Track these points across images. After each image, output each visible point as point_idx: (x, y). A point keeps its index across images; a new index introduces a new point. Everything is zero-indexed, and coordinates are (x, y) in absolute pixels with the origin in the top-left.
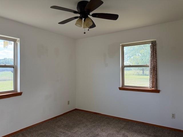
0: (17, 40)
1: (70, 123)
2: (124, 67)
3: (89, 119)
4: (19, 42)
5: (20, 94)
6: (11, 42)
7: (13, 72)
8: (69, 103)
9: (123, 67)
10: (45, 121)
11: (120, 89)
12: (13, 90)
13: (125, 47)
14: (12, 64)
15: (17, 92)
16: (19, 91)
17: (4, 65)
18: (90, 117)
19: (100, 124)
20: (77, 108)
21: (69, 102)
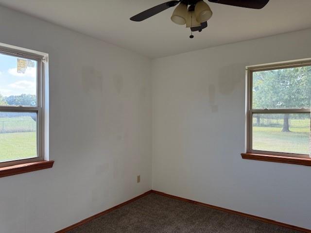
0: (43, 57)
1: (145, 223)
2: (253, 113)
3: (181, 214)
4: (47, 61)
5: (50, 165)
6: (33, 61)
7: (35, 120)
8: (139, 180)
9: (251, 113)
10: (95, 216)
11: (244, 156)
12: (36, 156)
13: (254, 73)
14: (34, 104)
15: (44, 160)
16: (47, 158)
17: (18, 106)
18: (182, 210)
19: (205, 227)
20: (153, 189)
21: (139, 178)
